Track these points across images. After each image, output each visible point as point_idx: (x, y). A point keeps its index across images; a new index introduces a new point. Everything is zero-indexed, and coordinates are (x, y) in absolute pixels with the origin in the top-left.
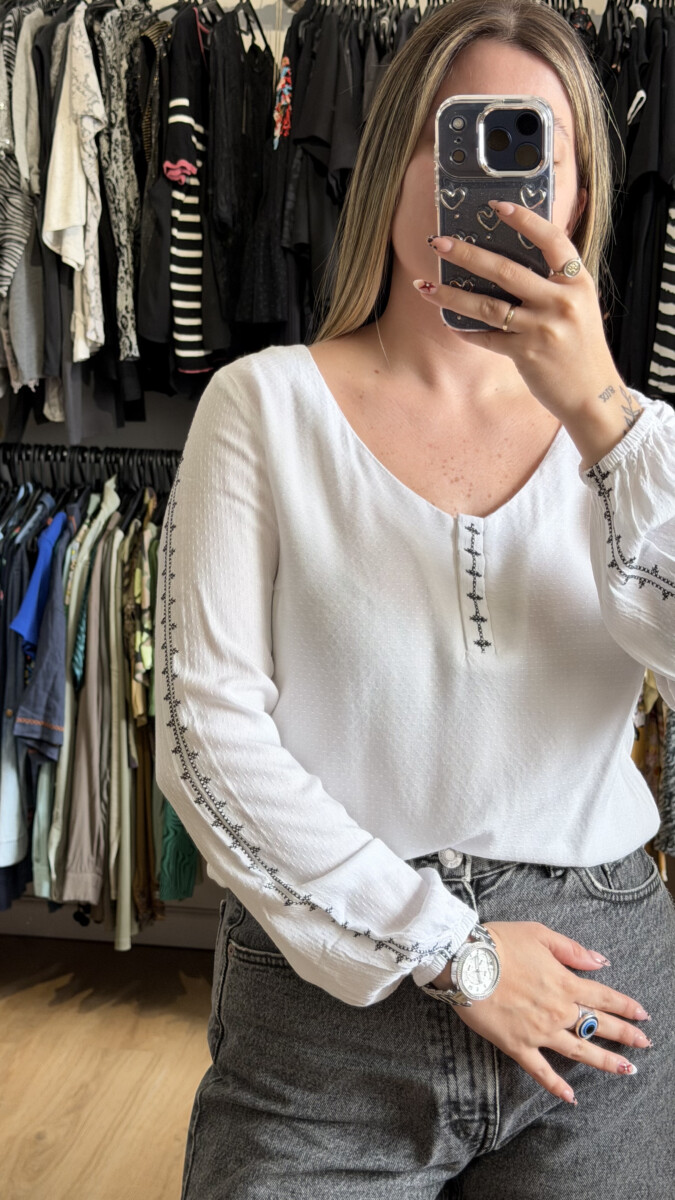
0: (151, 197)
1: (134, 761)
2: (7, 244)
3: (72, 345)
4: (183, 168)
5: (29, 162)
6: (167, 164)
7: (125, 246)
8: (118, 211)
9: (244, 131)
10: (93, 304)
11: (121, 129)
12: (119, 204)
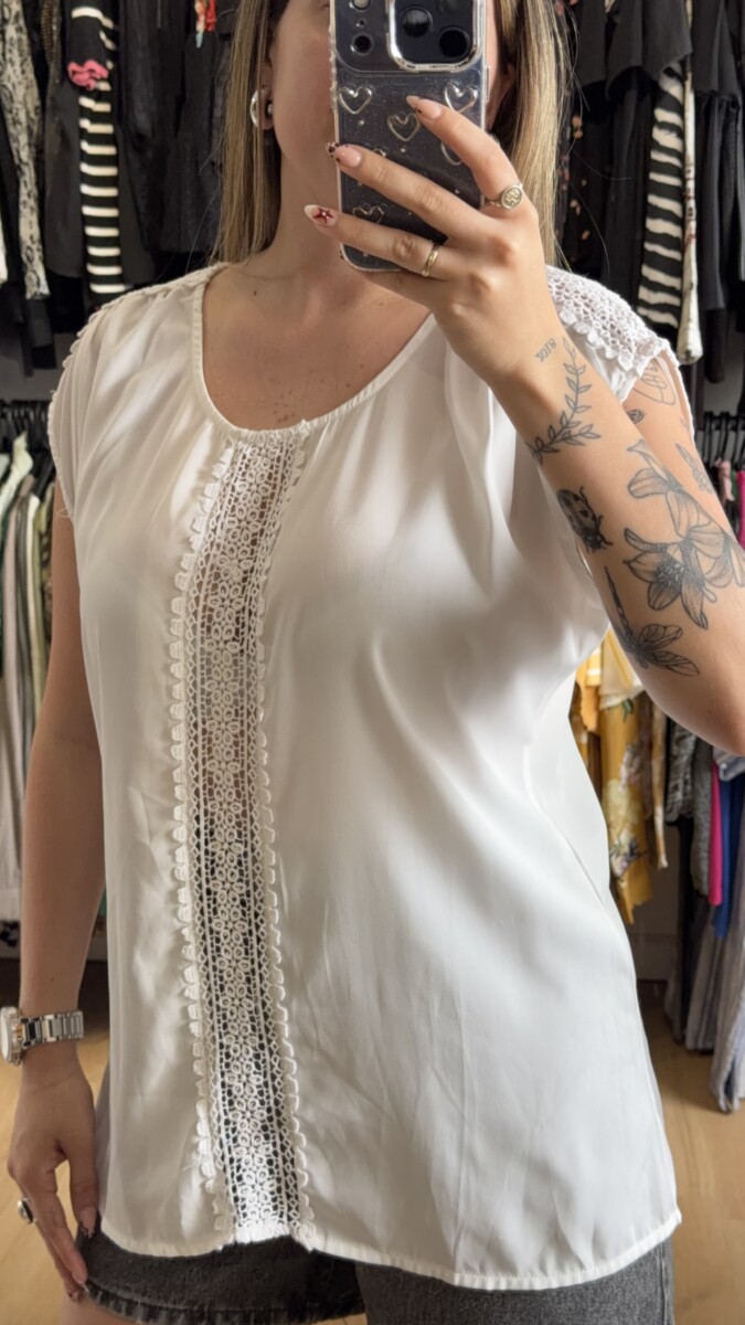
0: (55, 107)
4: (92, 71)
6: (73, 66)
7: (27, 164)
8: (16, 122)
9: (159, 26)
11: (15, 26)
12: (17, 114)
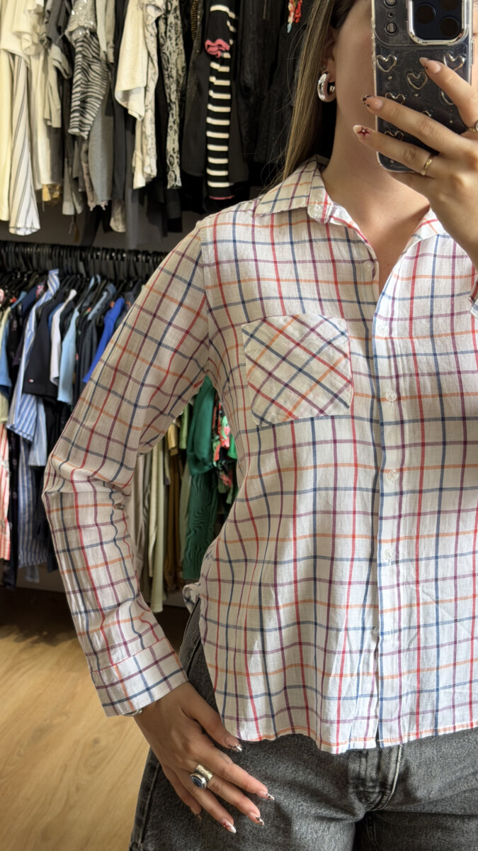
0: (194, 67)
1: (167, 479)
2: (89, 100)
3: (133, 176)
4: (220, 45)
5: (107, 39)
6: (208, 42)
7: (175, 103)
8: (170, 76)
9: (264, 17)
10: (149, 146)
11: (175, 15)
12: (171, 71)
